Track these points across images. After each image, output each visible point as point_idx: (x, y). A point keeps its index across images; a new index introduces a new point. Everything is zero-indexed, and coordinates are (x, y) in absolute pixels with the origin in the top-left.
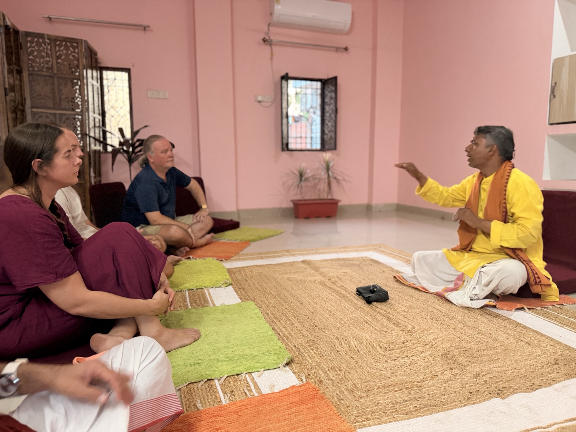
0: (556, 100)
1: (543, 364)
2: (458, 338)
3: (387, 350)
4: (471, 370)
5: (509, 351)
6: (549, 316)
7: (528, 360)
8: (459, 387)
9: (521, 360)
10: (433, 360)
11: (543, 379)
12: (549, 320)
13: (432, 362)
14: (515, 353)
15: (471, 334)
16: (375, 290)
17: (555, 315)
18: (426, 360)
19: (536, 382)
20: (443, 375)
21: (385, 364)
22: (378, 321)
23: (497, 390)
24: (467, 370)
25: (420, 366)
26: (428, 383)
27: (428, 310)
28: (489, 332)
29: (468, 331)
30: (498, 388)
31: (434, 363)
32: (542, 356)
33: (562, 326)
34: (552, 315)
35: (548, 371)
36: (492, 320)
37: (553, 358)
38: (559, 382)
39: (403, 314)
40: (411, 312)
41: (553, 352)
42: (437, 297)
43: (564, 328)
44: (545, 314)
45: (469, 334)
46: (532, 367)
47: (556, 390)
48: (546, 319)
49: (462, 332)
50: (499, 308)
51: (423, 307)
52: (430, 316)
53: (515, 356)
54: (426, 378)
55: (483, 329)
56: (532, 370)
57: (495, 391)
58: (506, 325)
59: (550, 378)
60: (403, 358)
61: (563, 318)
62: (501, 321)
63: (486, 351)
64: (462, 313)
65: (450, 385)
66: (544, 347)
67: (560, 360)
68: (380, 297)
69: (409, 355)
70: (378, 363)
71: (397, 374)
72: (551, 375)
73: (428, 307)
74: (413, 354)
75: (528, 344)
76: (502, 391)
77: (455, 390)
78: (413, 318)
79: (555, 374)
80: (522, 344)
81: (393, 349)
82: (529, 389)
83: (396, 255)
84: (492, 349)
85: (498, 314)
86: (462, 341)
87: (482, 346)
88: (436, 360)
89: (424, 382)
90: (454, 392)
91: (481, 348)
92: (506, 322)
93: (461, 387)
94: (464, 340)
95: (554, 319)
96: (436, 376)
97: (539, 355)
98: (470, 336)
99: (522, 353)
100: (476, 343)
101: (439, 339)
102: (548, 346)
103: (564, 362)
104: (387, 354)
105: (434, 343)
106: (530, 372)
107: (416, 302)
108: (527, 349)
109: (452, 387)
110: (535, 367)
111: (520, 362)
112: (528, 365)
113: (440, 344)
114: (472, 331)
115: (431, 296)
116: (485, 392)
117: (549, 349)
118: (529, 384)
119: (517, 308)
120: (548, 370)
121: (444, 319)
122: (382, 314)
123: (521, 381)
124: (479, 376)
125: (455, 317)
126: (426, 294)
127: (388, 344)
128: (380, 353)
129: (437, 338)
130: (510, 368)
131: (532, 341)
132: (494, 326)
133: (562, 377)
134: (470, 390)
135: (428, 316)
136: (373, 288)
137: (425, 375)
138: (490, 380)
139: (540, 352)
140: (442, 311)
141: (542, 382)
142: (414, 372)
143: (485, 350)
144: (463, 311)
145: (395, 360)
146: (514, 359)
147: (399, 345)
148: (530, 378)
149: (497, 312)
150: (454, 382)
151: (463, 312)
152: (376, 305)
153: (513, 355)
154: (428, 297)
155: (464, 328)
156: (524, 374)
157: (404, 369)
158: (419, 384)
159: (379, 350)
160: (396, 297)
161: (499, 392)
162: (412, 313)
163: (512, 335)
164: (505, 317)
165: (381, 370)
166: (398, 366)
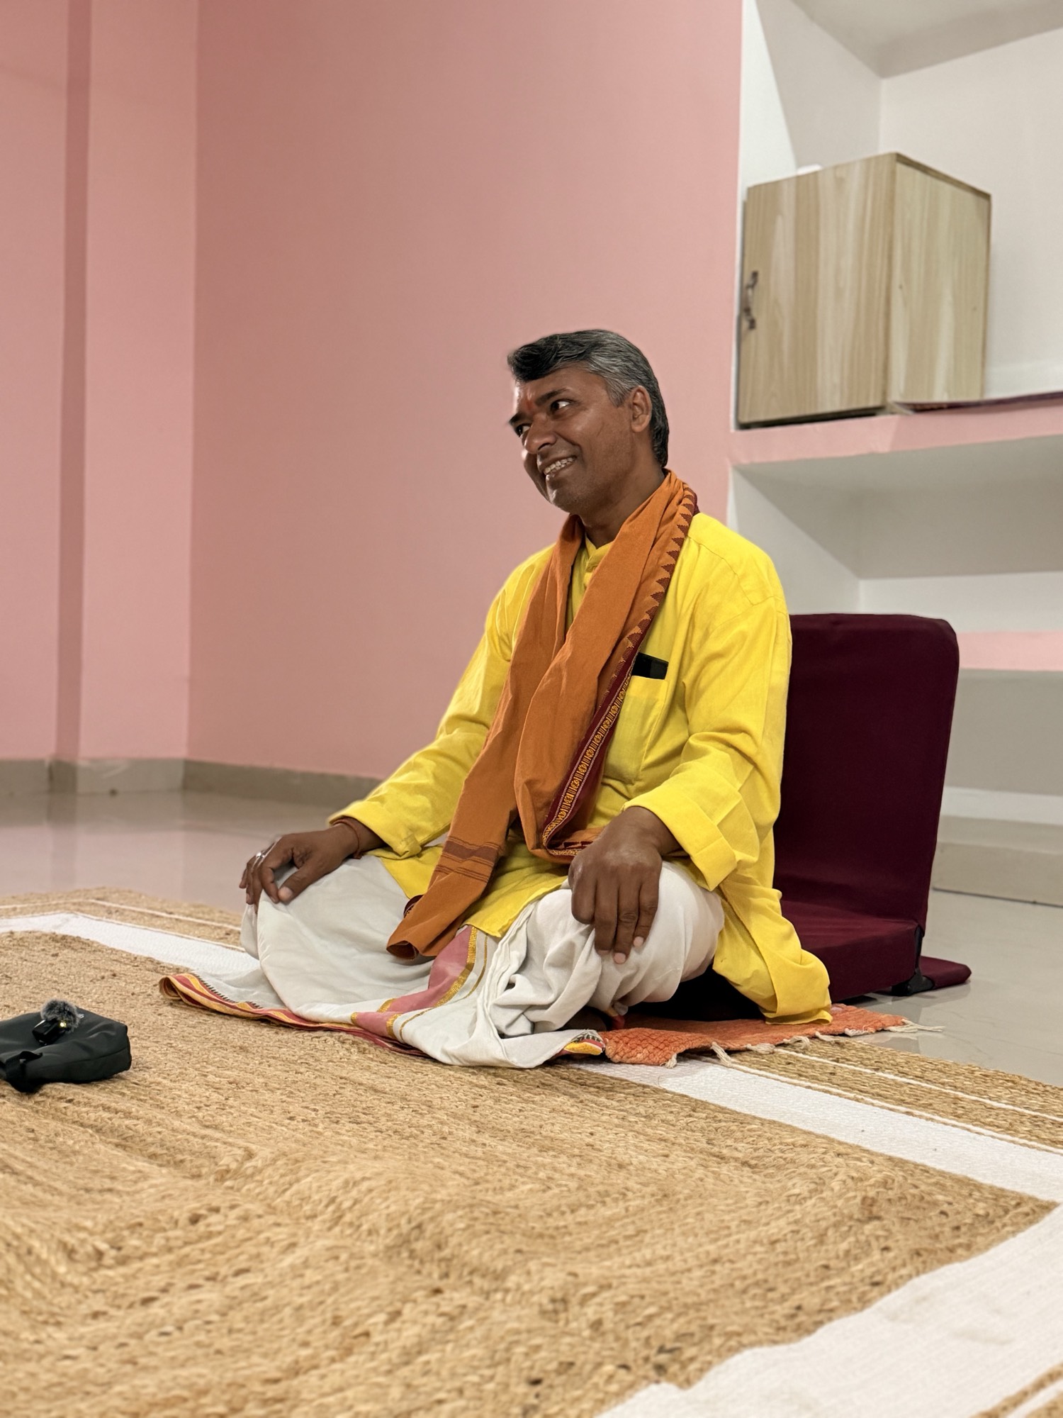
0: (759, 338)
1: (823, 1224)
2: (457, 1177)
3: (107, 1261)
4: (526, 1287)
5: (678, 1201)
6: (803, 1069)
7: (758, 1222)
8: (476, 1368)
9: (733, 1225)
10: (347, 1270)
11: (831, 1283)
12: (809, 1084)
13: (341, 1277)
14: (701, 1205)
15: (513, 1156)
16: (63, 1025)
17: (823, 1066)
18: (311, 1276)
19: (809, 1298)
20: (397, 1325)
21: (92, 1328)
22: (66, 1155)
23: (654, 1351)
24: (507, 1291)
25: (277, 1308)
26: (323, 1377)
27: (319, 1090)
28: (590, 1140)
29: (500, 1148)
30: (655, 1344)
31: (349, 1279)
32: (813, 1201)
33: (860, 1097)
34: (813, 1067)
35: (847, 1252)
36: (592, 1102)
37: (858, 1200)
38: (897, 1286)
39: (200, 1115)
40: (236, 1104)
41: (853, 1178)
42: (358, 1039)
43: (866, 1103)
44: (790, 1067)
45: (505, 1158)
46: (780, 1247)
47: (893, 1317)
48: (795, 1081)
49: (472, 1154)
50: (617, 1058)
51: (295, 1082)
52: (328, 1109)
53: (708, 1216)
54: (313, 1357)
55: (561, 1132)
56: (781, 1258)
57: (647, 1359)
58: (651, 1111)
59: (858, 1276)
60: (193, 1287)
61: (854, 1073)
62: (631, 1098)
63: (583, 1211)
64: (466, 1087)
65: (434, 1366)
66: (813, 1166)
67: (885, 1205)
68: (85, 1055)
69: (224, 1270)
70: (50, 1329)
71: (153, 1361)
72: (860, 1267)
73: (318, 1081)
74: (244, 1265)
75: (750, 1166)
76: (677, 1353)
77: (457, 1384)
78: (249, 1124)
79: (876, 1255)
80: (724, 1169)
81: (139, 1253)
82: (784, 1329)
83: (177, 920)
84: (607, 1199)
85: (616, 1079)
86: (477, 1183)
87: (566, 1194)
88: (358, 1267)
89: (302, 1378)
90: (454, 1395)
91: (563, 1201)
92: (651, 1103)
93: (488, 1362)
94: (487, 1181)
95: (825, 1078)
96: (363, 1339)
97: (800, 1199)
98: (511, 1164)
99: (730, 1201)
100: (537, 1186)
101: (373, 1183)
102: (828, 1157)
103: (901, 1209)
104: (103, 1283)
105: (347, 1204)
106: (776, 1264)
107: (265, 1066)
108: (748, 1185)
109: (445, 1373)
110: (791, 1243)
111: (729, 1235)
112: (765, 1241)
113: (378, 1201)
114: (514, 1146)
115: (330, 1039)
116: (599, 1365)
117: (835, 1170)
118: (782, 1310)
119: (682, 1049)
120: (844, 1246)
121: (389, 1115)
122: (91, 1126)
123: (748, 1304)
124: (566, 1310)
125: (436, 1102)
126: (307, 1034)
127: (109, 1235)
128: (63, 1285)
129: (364, 1179)
130: (692, 1262)
131: (760, 1153)
132: (604, 1118)
133: (904, 1265)
134: (532, 1368)
135: (315, 1110)
136: (50, 1017)
137: (305, 1344)
138: (616, 1313)
139: (800, 1187)
140: (379, 1087)
141: (832, 1294)
142: (250, 1338)
143: (581, 1205)
144: (474, 1079)
145: (147, 1301)
146: (702, 1228)
147: (171, 1234)
148: (783, 1289)
149: (609, 1074)
150: (449, 1347)
151: (471, 1083)
152: (63, 1094)
153: (698, 1214)
154: (320, 1046)
155: (481, 1139)
156: (755, 1273)
157: (192, 1335)
158: (272, 1391)
159: (62, 1269)
160: (170, 1056)
161: (663, 1358)
162: (243, 1108)
163: (680, 1145)
164: (644, 1086)
165: (67, 1357)
166: (163, 1325)
